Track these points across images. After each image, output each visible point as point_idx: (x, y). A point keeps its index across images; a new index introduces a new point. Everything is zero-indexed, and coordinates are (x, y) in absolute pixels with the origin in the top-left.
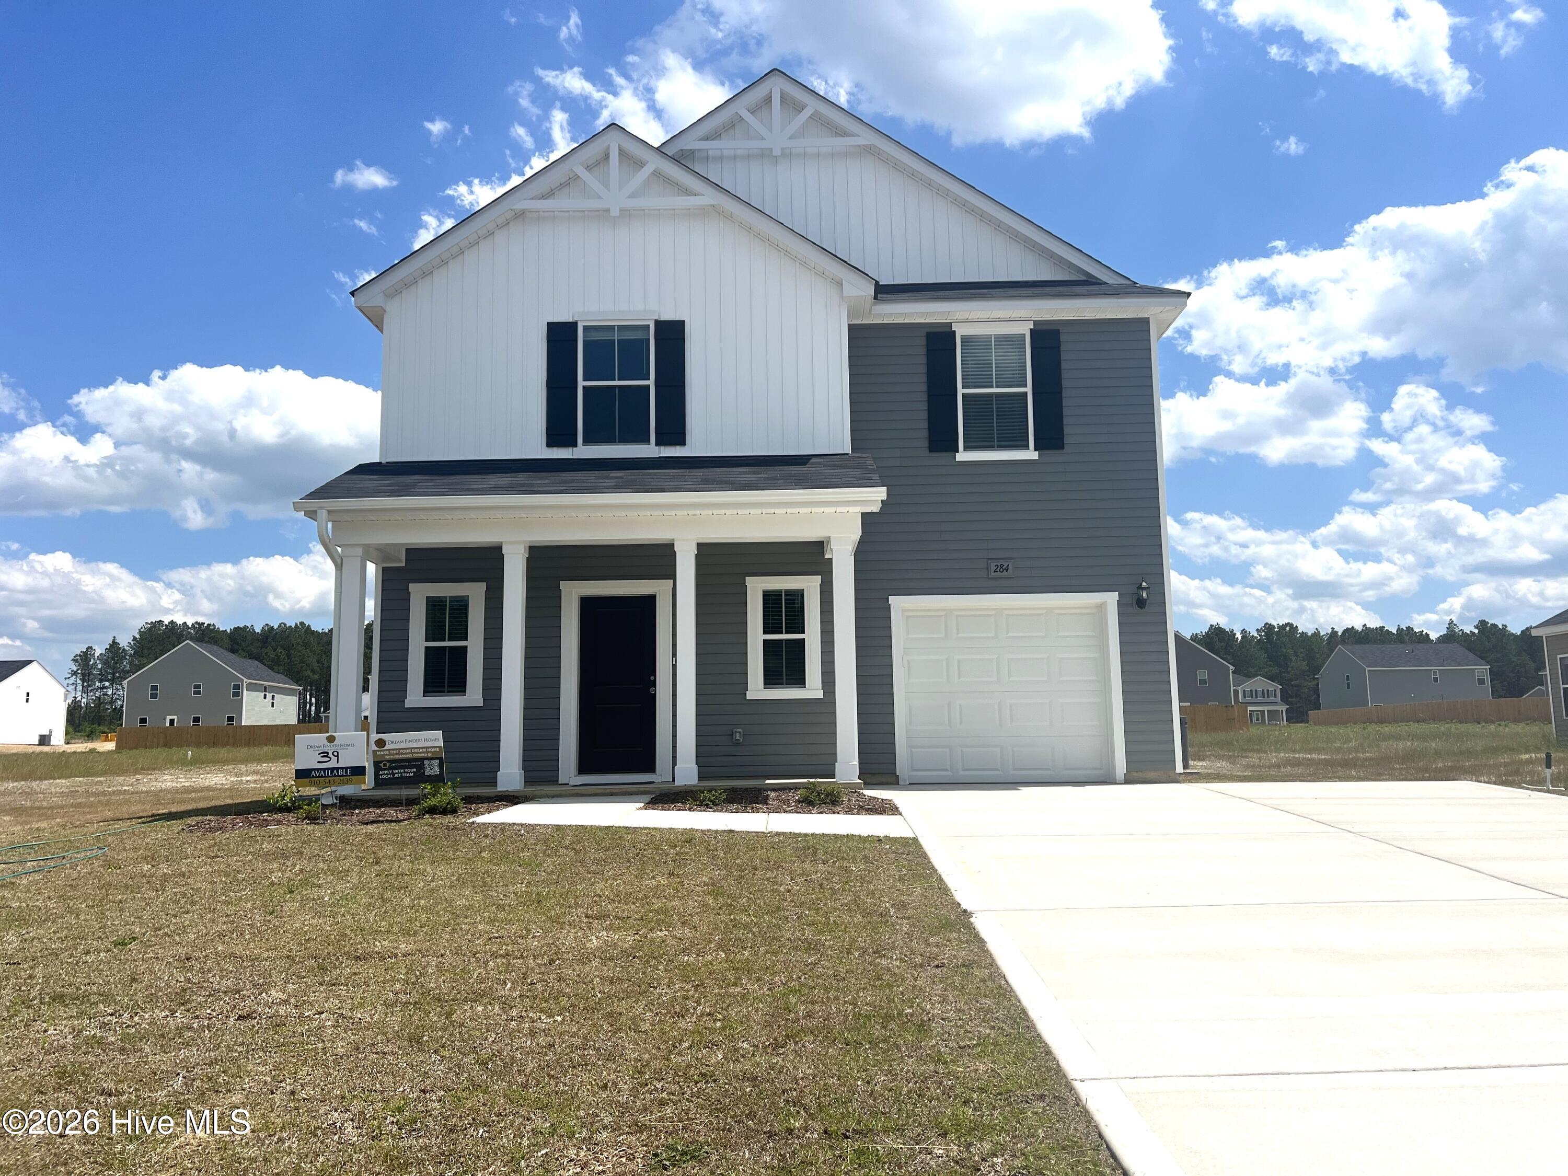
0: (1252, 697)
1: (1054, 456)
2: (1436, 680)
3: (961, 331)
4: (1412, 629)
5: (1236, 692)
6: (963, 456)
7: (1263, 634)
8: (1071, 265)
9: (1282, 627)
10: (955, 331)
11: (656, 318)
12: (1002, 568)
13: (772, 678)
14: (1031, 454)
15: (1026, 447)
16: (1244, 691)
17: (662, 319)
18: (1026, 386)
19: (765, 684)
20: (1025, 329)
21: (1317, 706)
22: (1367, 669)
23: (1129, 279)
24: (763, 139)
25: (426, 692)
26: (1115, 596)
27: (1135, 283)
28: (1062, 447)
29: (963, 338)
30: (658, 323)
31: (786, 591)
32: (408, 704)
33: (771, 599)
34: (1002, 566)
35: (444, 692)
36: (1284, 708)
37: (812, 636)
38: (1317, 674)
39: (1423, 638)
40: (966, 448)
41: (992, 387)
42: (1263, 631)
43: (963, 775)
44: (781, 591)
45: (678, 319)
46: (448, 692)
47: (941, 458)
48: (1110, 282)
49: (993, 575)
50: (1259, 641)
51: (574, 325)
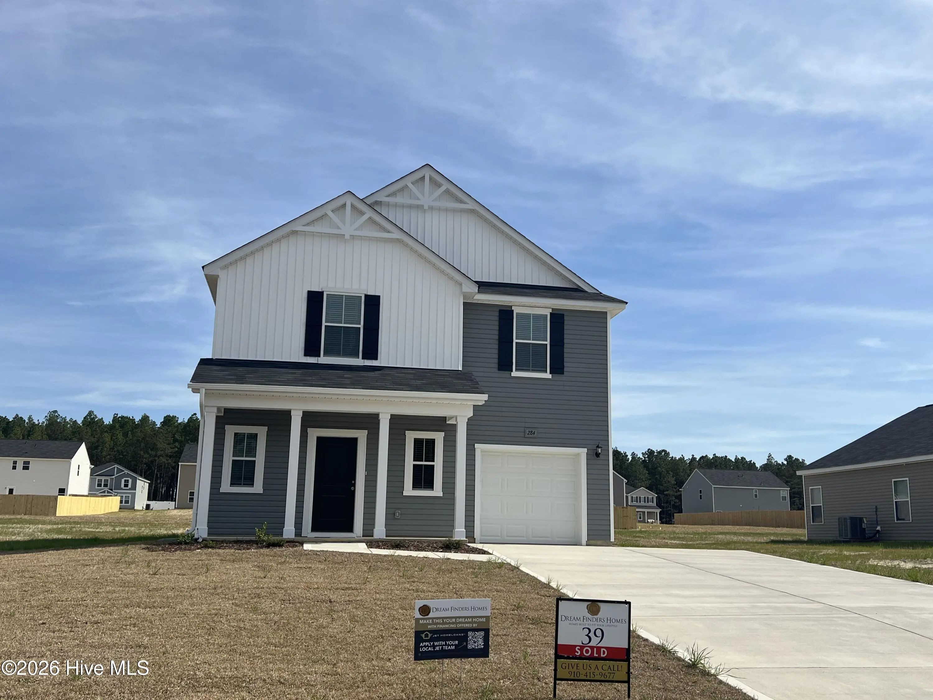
0: (637, 502)
1: (558, 377)
2: (756, 496)
3: (516, 310)
4: (745, 458)
5: (627, 497)
6: (515, 374)
7: (646, 456)
8: (571, 281)
9: (660, 453)
10: (513, 310)
11: (366, 293)
12: (531, 433)
13: (416, 485)
14: (548, 375)
15: (546, 372)
16: (632, 497)
17: (369, 294)
18: (547, 341)
19: (413, 488)
20: (548, 312)
21: (680, 511)
22: (713, 486)
23: (598, 291)
24: (418, 199)
25: (232, 484)
26: (585, 450)
27: (601, 293)
28: (563, 374)
29: (517, 313)
30: (367, 296)
31: (426, 439)
32: (222, 490)
33: (418, 443)
34: (532, 432)
35: (241, 484)
36: (658, 511)
37: (438, 464)
38: (681, 488)
39: (751, 466)
40: (516, 370)
41: (530, 340)
42: (647, 454)
43: (507, 539)
44: (423, 439)
45: (377, 294)
46: (244, 484)
47: (504, 374)
48: (589, 291)
49: (527, 436)
50: (644, 461)
51: (321, 293)
